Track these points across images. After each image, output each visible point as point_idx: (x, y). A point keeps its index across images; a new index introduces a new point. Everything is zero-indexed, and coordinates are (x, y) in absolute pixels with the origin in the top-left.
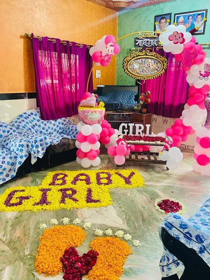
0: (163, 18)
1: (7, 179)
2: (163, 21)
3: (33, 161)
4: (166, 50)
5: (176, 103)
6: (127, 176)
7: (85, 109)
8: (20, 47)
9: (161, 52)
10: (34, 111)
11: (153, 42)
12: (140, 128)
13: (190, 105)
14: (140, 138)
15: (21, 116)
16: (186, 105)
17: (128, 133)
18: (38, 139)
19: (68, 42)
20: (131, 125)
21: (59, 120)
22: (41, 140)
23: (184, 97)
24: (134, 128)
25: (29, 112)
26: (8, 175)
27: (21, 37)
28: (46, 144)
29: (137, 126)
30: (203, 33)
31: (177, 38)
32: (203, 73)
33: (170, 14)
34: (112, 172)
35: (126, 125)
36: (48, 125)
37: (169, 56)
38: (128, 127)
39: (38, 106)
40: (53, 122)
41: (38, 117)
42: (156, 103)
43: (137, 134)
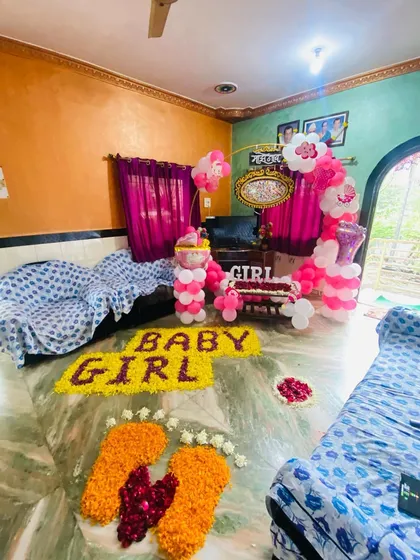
0: (288, 128)
1: (82, 343)
2: (289, 131)
3: (117, 318)
4: (293, 168)
5: (305, 237)
6: (238, 337)
7: (184, 249)
8: (103, 171)
9: (287, 171)
10: (124, 252)
11: (275, 158)
12: (257, 271)
13: (324, 240)
14: (256, 285)
15: (107, 258)
16: (319, 240)
17: (242, 278)
18: (123, 290)
19: (166, 163)
20: (246, 268)
21: (157, 262)
22: (127, 291)
23: (316, 229)
24: (250, 271)
25: (118, 253)
26: (82, 338)
27: (105, 159)
28: (134, 295)
29: (254, 268)
30: (343, 145)
31: (308, 151)
32: (343, 198)
33: (298, 122)
34: (219, 331)
35: (238, 268)
36: (142, 268)
37: (297, 176)
38: (242, 271)
39: (129, 245)
40: (148, 264)
41: (129, 259)
42: (280, 238)
43: (253, 280)
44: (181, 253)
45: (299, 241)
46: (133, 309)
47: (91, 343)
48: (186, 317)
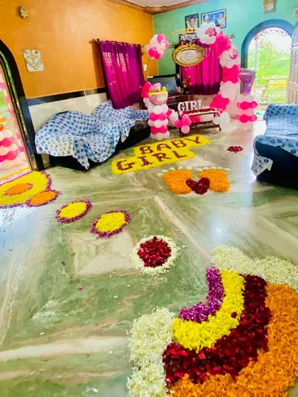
0: (192, 18)
1: (109, 155)
2: (192, 20)
3: (123, 140)
4: (203, 42)
5: (212, 83)
6: (195, 139)
7: (154, 93)
8: (89, 51)
9: (200, 44)
10: (106, 103)
11: (193, 37)
12: (194, 104)
13: (225, 82)
14: (193, 112)
15: (98, 108)
16: (222, 83)
17: (185, 109)
18: (124, 122)
19: (123, 43)
20: (187, 103)
21: (126, 108)
22: (126, 123)
23: (218, 75)
24: (189, 104)
25: (103, 104)
26: (109, 152)
27: (90, 42)
28: (130, 125)
29: (191, 102)
30: (225, 27)
31: (211, 32)
32: (232, 56)
33: (198, 14)
34: (182, 139)
35: (183, 103)
36: (120, 113)
37: (205, 46)
38: (185, 104)
40: (122, 110)
41: (111, 108)
42: (196, 86)
43: (192, 109)
44: (153, 96)
45: (209, 86)
46: (130, 133)
47: (114, 155)
48: (159, 136)
